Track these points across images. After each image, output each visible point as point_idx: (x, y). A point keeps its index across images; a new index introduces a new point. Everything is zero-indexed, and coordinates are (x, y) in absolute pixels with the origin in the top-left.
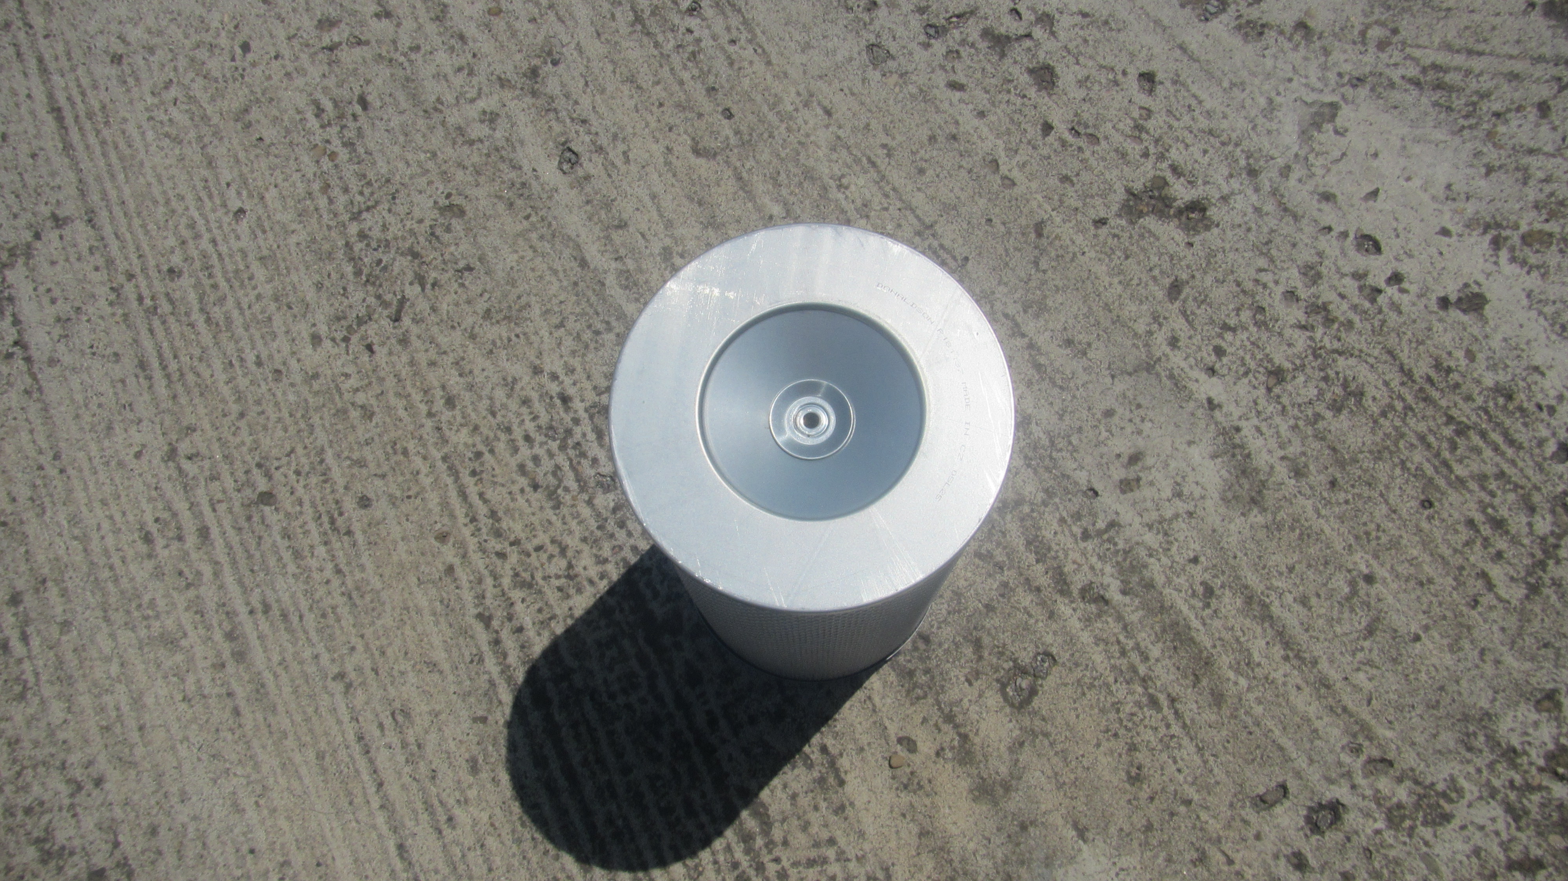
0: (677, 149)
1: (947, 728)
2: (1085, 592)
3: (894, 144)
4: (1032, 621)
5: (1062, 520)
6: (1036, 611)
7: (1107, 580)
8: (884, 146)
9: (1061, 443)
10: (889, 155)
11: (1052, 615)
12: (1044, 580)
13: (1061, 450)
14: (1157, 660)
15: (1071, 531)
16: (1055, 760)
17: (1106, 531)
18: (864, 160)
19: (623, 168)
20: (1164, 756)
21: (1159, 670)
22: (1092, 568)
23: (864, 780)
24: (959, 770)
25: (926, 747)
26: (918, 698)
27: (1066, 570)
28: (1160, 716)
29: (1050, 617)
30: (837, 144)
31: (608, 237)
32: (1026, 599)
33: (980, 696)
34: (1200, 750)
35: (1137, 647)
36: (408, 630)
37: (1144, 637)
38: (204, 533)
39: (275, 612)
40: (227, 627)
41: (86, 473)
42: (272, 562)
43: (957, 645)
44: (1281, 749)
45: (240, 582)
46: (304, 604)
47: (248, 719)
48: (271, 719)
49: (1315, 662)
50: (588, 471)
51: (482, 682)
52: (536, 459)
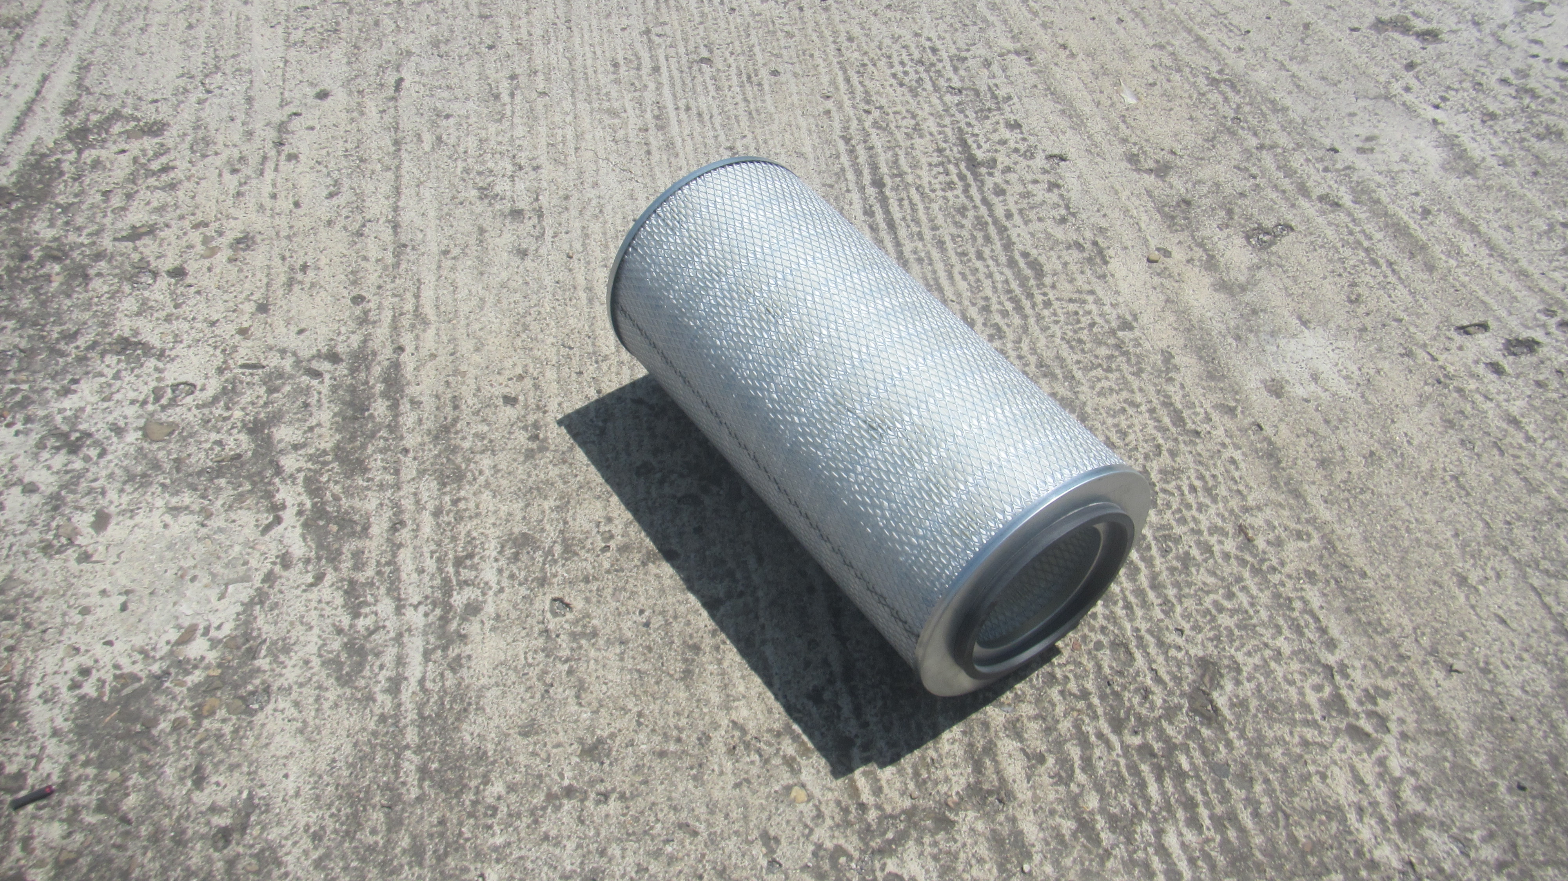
1: (1198, 249)
2: (1321, 197)
4: (1276, 206)
5: (1308, 160)
6: (1280, 201)
7: (1341, 194)
11: (1293, 206)
12: (1289, 187)
14: (1380, 241)
15: (1314, 166)
16: (1286, 280)
17: (1343, 170)
20: (1381, 292)
21: (1380, 246)
22: (1330, 187)
23: (1125, 265)
24: (1204, 272)
25: (1179, 256)
27: (1308, 184)
28: (1379, 270)
29: (1291, 207)
32: (1273, 195)
33: (1228, 237)
34: (1411, 293)
35: (1363, 231)
36: (787, 135)
38: (656, 69)
39: (694, 111)
40: (656, 113)
41: (585, 31)
42: (699, 89)
43: (1213, 210)
45: (674, 96)
46: (715, 111)
47: (655, 157)
48: (672, 159)
50: (942, 83)
51: (836, 168)
52: (906, 73)
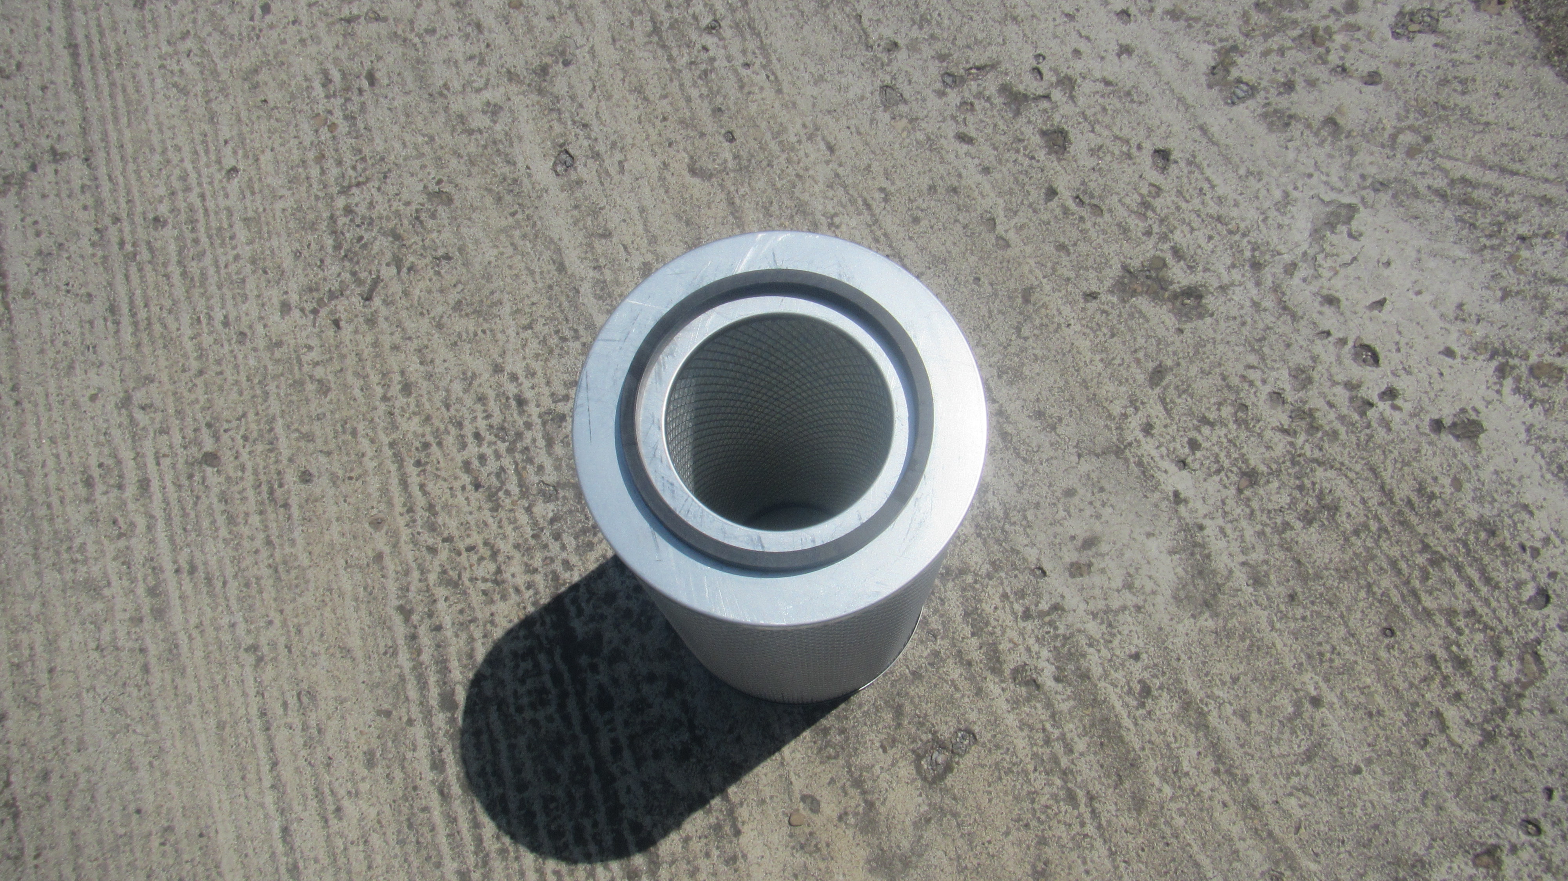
0: (674, 165)
1: (853, 792)
2: (1016, 672)
3: (892, 189)
4: (958, 695)
5: (1005, 596)
6: (963, 684)
7: (1041, 664)
8: (882, 190)
9: (1016, 517)
10: (886, 200)
11: (979, 692)
12: (976, 655)
13: (1014, 524)
14: (1082, 754)
15: (1012, 608)
16: (960, 842)
17: (1048, 613)
18: (860, 201)
19: (617, 178)
20: (1074, 855)
21: (1082, 765)
22: (1028, 649)
23: (761, 833)
24: (860, 838)
25: (829, 809)
26: (829, 757)
27: (1001, 647)
28: (1076, 813)
29: (977, 694)
30: (835, 181)
31: (590, 246)
32: (955, 672)
33: (893, 764)
34: (1112, 854)
35: (1063, 737)
36: (327, 612)
37: (1071, 728)
38: (144, 485)
39: (201, 574)
40: (151, 582)
41: (41, 409)
42: (205, 523)
43: (877, 709)
44: (1197, 865)
45: (172, 540)
46: (230, 571)
47: (157, 678)
48: (178, 681)
49: (1246, 780)
50: (532, 478)
51: (392, 676)
52: (482, 458)
